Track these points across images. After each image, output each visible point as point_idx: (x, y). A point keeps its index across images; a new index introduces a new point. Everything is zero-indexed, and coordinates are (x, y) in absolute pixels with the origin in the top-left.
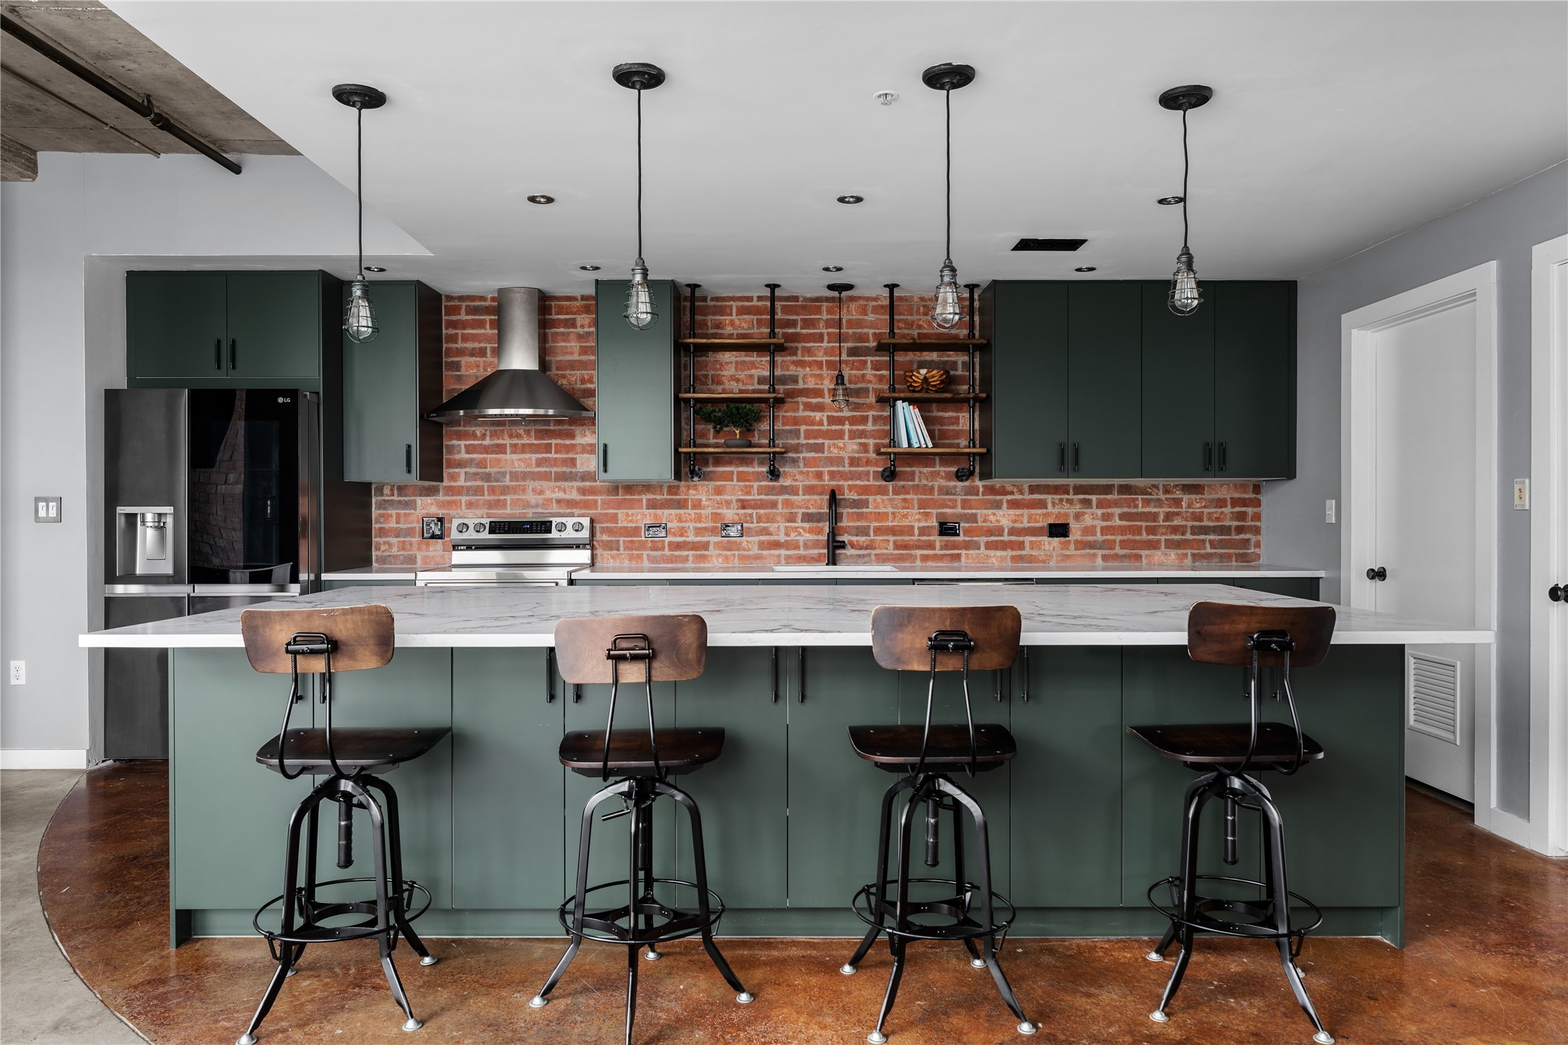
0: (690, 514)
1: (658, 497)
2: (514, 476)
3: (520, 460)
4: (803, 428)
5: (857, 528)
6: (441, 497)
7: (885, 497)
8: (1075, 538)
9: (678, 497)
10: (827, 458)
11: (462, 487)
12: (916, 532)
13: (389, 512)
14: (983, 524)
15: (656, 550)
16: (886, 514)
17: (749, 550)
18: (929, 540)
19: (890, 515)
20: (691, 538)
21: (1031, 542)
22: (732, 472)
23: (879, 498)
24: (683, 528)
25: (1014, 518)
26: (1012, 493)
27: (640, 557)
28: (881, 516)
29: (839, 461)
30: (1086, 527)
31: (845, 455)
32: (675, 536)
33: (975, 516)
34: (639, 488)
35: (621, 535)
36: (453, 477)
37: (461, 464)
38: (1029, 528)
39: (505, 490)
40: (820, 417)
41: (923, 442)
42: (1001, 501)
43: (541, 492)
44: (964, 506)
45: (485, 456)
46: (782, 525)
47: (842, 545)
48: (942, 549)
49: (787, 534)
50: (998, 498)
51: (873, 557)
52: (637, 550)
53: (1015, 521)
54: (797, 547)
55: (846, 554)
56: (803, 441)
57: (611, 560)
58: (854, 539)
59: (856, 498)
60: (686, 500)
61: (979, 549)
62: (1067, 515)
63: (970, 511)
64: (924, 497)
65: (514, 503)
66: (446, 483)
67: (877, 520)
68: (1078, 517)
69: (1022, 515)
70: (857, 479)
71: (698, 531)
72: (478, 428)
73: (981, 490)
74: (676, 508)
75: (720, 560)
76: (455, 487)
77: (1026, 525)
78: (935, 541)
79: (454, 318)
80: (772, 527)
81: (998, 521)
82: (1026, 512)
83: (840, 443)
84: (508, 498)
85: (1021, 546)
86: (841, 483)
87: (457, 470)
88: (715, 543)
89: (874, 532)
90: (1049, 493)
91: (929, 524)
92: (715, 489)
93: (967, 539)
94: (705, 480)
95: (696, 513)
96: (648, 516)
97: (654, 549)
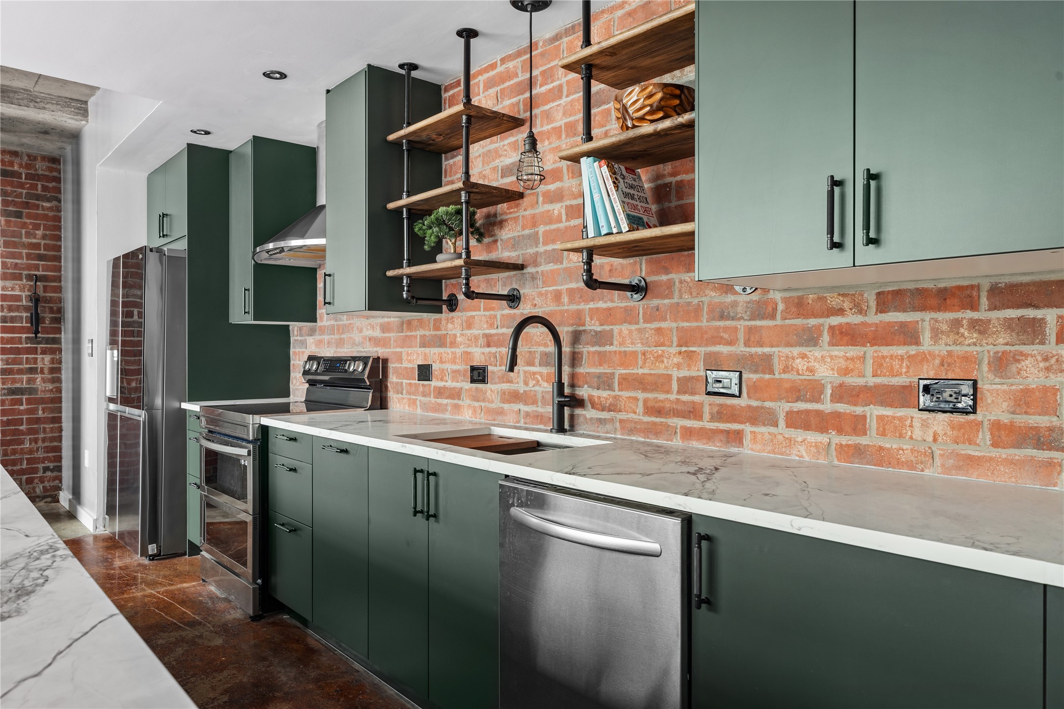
0: (448, 354)
1: (427, 333)
4: (541, 229)
5: (599, 376)
6: (317, 337)
7: (633, 327)
8: (993, 418)
9: (440, 333)
10: (565, 269)
11: (325, 326)
12: (675, 386)
13: (297, 350)
14: (783, 376)
15: (425, 396)
16: (635, 353)
17: (493, 401)
18: (693, 402)
19: (640, 355)
20: (450, 384)
21: (880, 418)
23: (625, 328)
24: (443, 370)
25: (843, 364)
26: (840, 312)
27: (415, 401)
28: (627, 358)
30: (1026, 392)
32: (438, 379)
33: (768, 358)
34: (416, 323)
35: (404, 377)
36: (321, 318)
38: (877, 387)
39: (344, 329)
40: (559, 211)
41: (613, 224)
42: (819, 328)
43: (361, 331)
44: (749, 340)
46: (522, 369)
47: (577, 402)
48: (712, 419)
49: (526, 383)
50: (812, 322)
51: (618, 425)
52: (413, 394)
53: (846, 372)
54: (535, 402)
55: (585, 416)
56: (541, 249)
57: (398, 404)
58: (595, 393)
59: (599, 329)
60: (445, 336)
61: (776, 425)
62: (967, 358)
63: (759, 350)
64: (686, 324)
65: (348, 341)
66: (319, 323)
67: (623, 365)
68: (1003, 363)
69: (863, 358)
71: (455, 375)
73: (781, 307)
74: (439, 346)
76: (322, 326)
77: (872, 381)
78: (702, 404)
81: (811, 370)
82: (870, 351)
84: (345, 336)
85: (858, 425)
86: (582, 306)
88: (466, 389)
89: (620, 384)
90: (923, 308)
91: (694, 373)
92: (466, 322)
93: (755, 403)
94: (460, 311)
95: (452, 352)
96: (419, 356)
97: (423, 394)
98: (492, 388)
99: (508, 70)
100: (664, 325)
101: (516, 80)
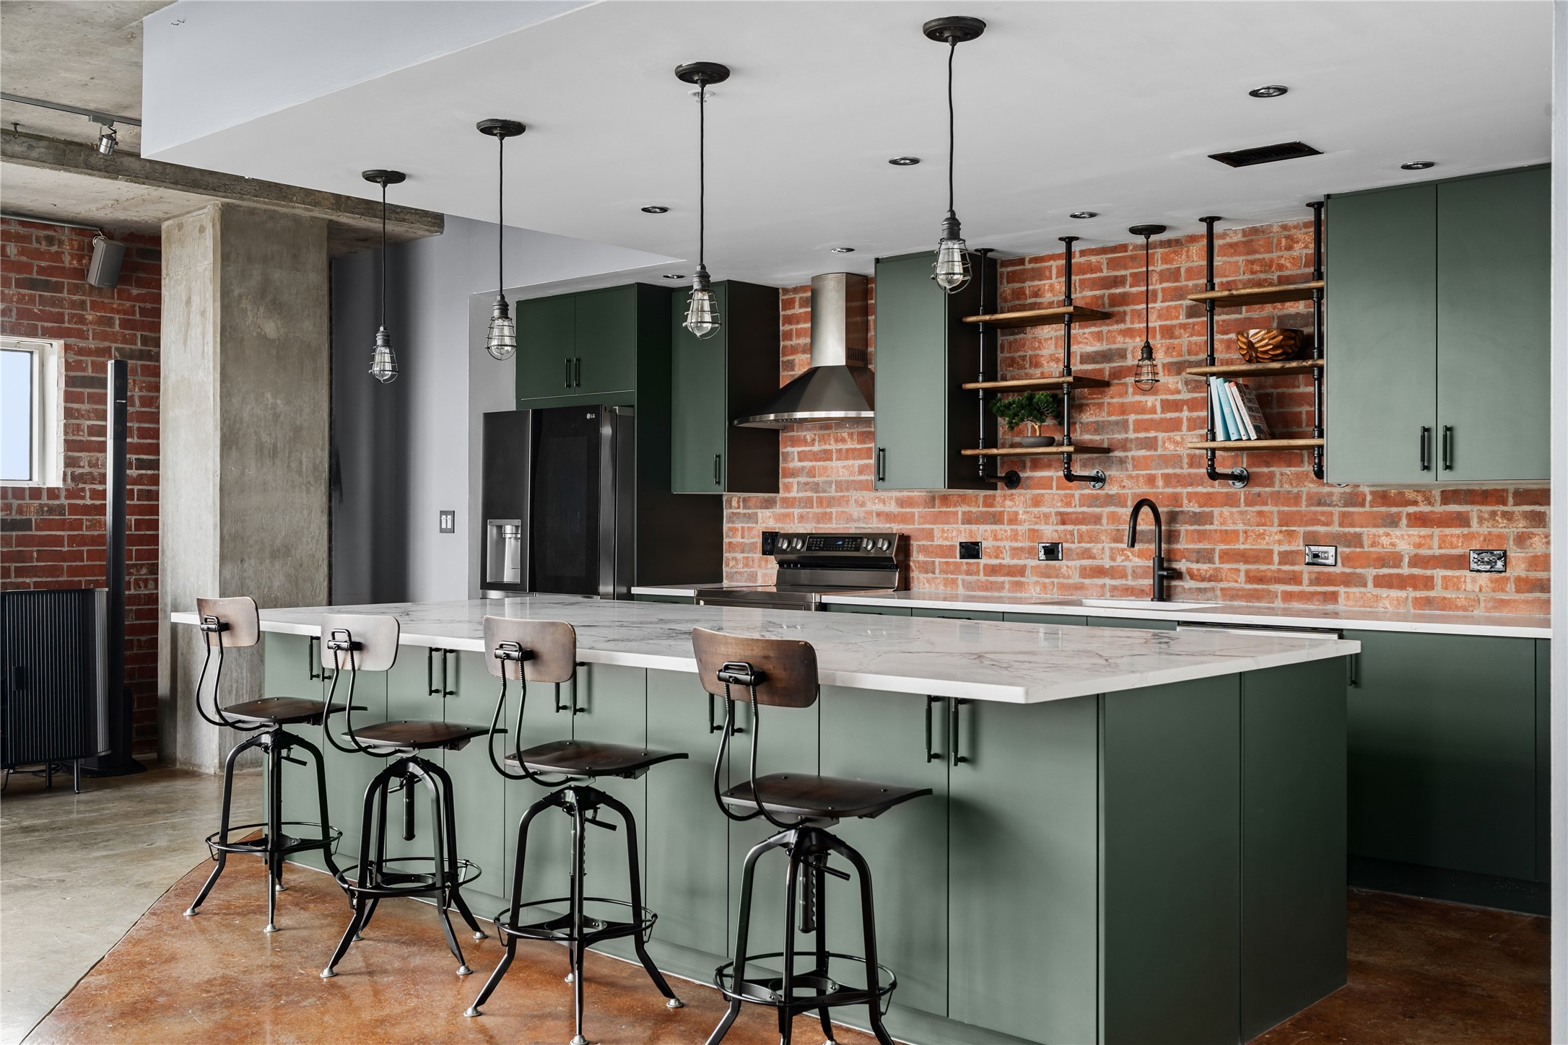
0: (1006, 531)
1: (974, 510)
2: (841, 486)
3: (844, 467)
4: (1132, 418)
5: (1198, 551)
6: (778, 510)
7: (1235, 510)
8: (1516, 574)
9: (993, 509)
10: (1160, 456)
11: (795, 498)
12: (1276, 558)
13: (736, 525)
14: (1371, 549)
15: (971, 574)
16: (1236, 532)
17: (1069, 577)
18: (1294, 571)
19: (1241, 534)
20: (1007, 561)
21: (1444, 577)
22: (1051, 478)
23: (1226, 510)
24: (998, 547)
25: (1417, 540)
26: (1415, 503)
27: (954, 582)
28: (1228, 536)
29: (1174, 460)
30: (1535, 557)
31: (1183, 452)
32: (990, 557)
33: (1359, 536)
34: (955, 498)
35: (937, 555)
36: (788, 488)
37: (794, 473)
38: (1441, 556)
39: (831, 502)
40: (1153, 403)
41: (1243, 432)
42: (1399, 515)
43: (863, 504)
44: (1343, 522)
45: (814, 463)
46: (1107, 546)
47: (1178, 575)
48: (1311, 584)
49: (1113, 559)
50: (1394, 510)
51: (1218, 593)
52: (952, 573)
53: (1419, 546)
54: (1124, 576)
55: (1183, 587)
56: (1132, 435)
57: (927, 585)
58: (1194, 566)
59: (1198, 510)
60: (1001, 513)
61: (1365, 585)
62: (1501, 537)
63: (1352, 530)
64: (1286, 509)
65: (839, 516)
66: (782, 494)
67: (1223, 541)
68: (1521, 540)
69: (1431, 536)
70: (1199, 485)
71: (1016, 552)
72: (808, 432)
73: (1369, 498)
74: (992, 524)
75: (1038, 589)
76: (788, 498)
77: (1438, 552)
78: (1301, 572)
79: (789, 312)
80: (1096, 548)
81: (1393, 545)
82: (1437, 531)
83: (1177, 436)
84: (833, 510)
85: (1428, 583)
86: (1179, 490)
87: (790, 480)
88: (1032, 567)
89: (1220, 557)
90: (1473, 503)
91: (1294, 548)
92: (1033, 499)
93: (1348, 570)
94: (1022, 488)
95: (1012, 530)
96: (962, 533)
97: (968, 573)
98: (1068, 567)
99: (1090, 263)
100: (1265, 508)
101: (1098, 275)
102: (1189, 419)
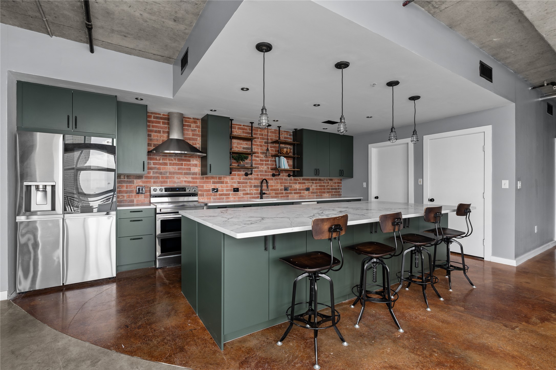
0: (224, 185)
1: (216, 180)
2: (170, 173)
3: (172, 168)
4: (254, 162)
5: (267, 189)
6: (144, 180)
7: (273, 181)
8: (311, 191)
9: (221, 180)
11: (152, 176)
12: (279, 190)
13: (123, 185)
14: (293, 188)
16: (273, 185)
17: (240, 195)
20: (225, 192)
21: (303, 192)
22: (236, 174)
23: (271, 181)
24: (223, 189)
26: (299, 180)
27: (210, 198)
29: (261, 171)
30: (313, 189)
31: (264, 170)
32: (220, 192)
33: (292, 186)
34: (210, 178)
35: (205, 192)
36: (148, 173)
39: (167, 178)
40: (258, 159)
41: (287, 167)
43: (179, 178)
44: (289, 183)
45: (160, 166)
46: (249, 188)
48: (285, 194)
49: (250, 191)
50: (296, 181)
51: (270, 197)
52: (209, 196)
53: (299, 187)
54: (252, 194)
55: (264, 196)
56: (254, 166)
57: (202, 199)
60: (223, 181)
61: (292, 194)
62: (309, 186)
64: (281, 181)
65: (170, 182)
66: (146, 175)
67: (271, 187)
68: (311, 186)
70: (266, 176)
71: (227, 190)
72: (158, 157)
73: (293, 179)
74: (221, 184)
75: (233, 198)
76: (149, 176)
77: (302, 188)
78: (283, 192)
80: (246, 189)
81: (296, 187)
82: (302, 185)
83: (263, 166)
84: (168, 180)
85: (300, 193)
87: (150, 171)
88: (231, 193)
89: (270, 190)
90: (306, 180)
91: (282, 188)
92: (231, 178)
93: (290, 192)
95: (226, 185)
96: (213, 186)
97: (214, 196)
98: (240, 193)
99: (245, 128)
100: (278, 181)
101: (247, 131)
102: (265, 164)
